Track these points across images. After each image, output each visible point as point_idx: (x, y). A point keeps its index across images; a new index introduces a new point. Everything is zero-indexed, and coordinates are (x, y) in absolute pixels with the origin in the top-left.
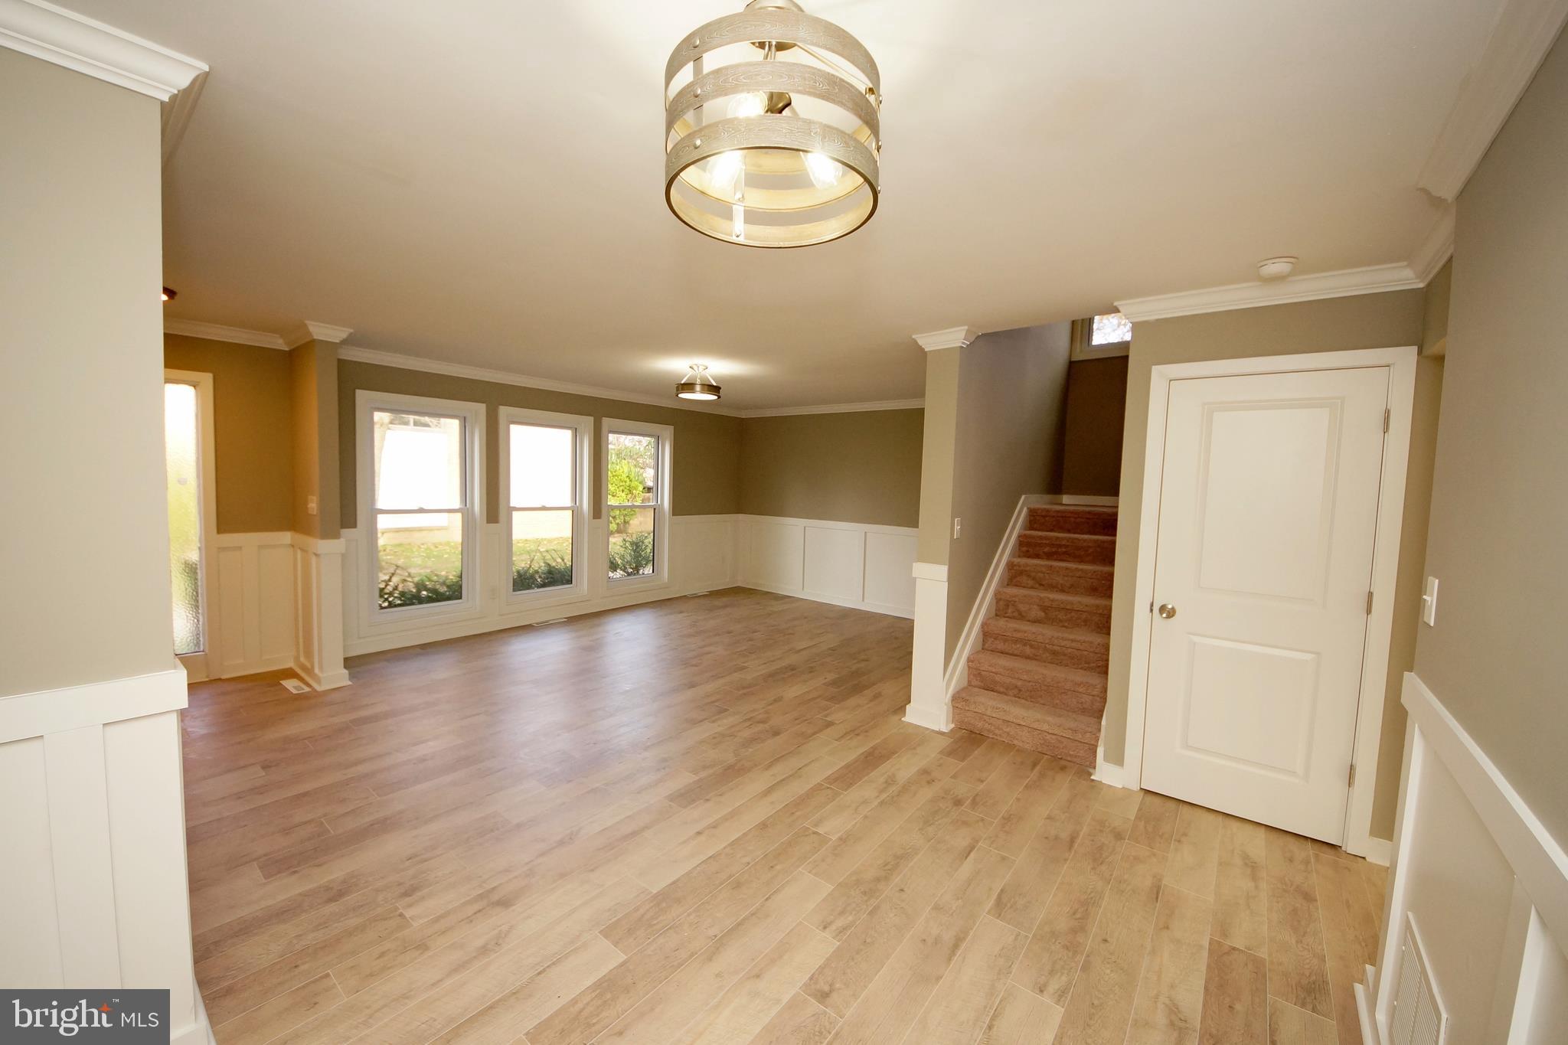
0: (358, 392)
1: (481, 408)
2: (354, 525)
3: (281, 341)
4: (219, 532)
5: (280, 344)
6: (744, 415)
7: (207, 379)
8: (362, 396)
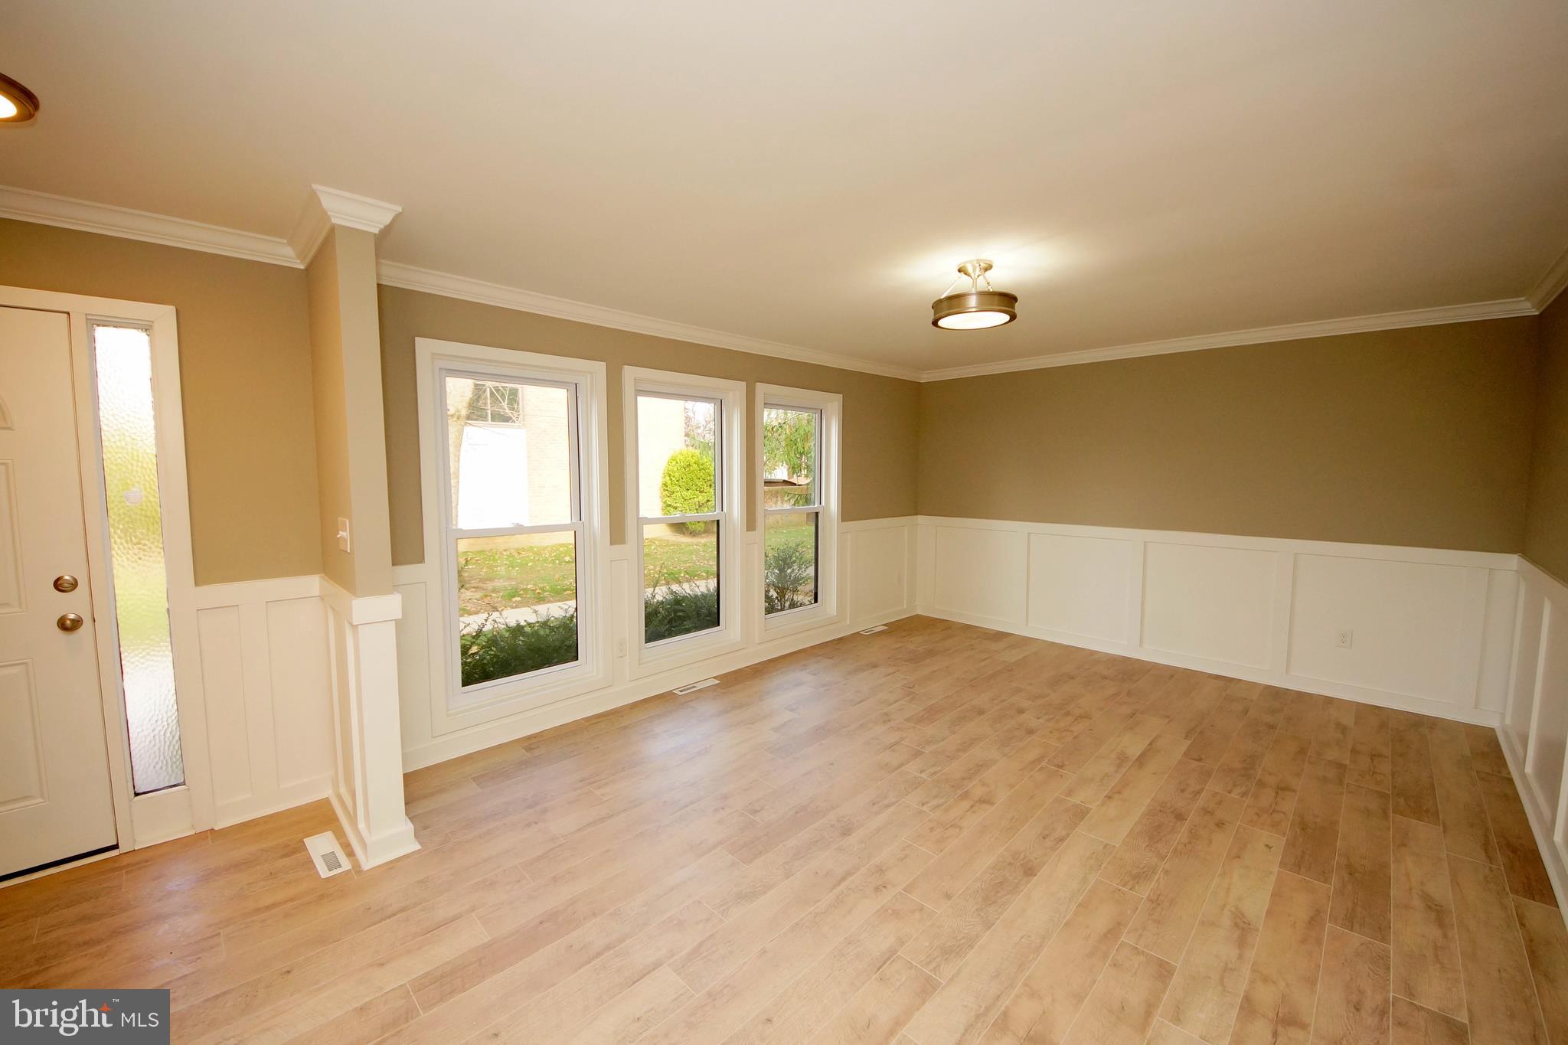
0: (417, 339)
1: (600, 368)
2: (421, 559)
3: (289, 251)
4: (197, 583)
5: (286, 255)
6: (925, 378)
7: (165, 315)
8: (424, 347)
